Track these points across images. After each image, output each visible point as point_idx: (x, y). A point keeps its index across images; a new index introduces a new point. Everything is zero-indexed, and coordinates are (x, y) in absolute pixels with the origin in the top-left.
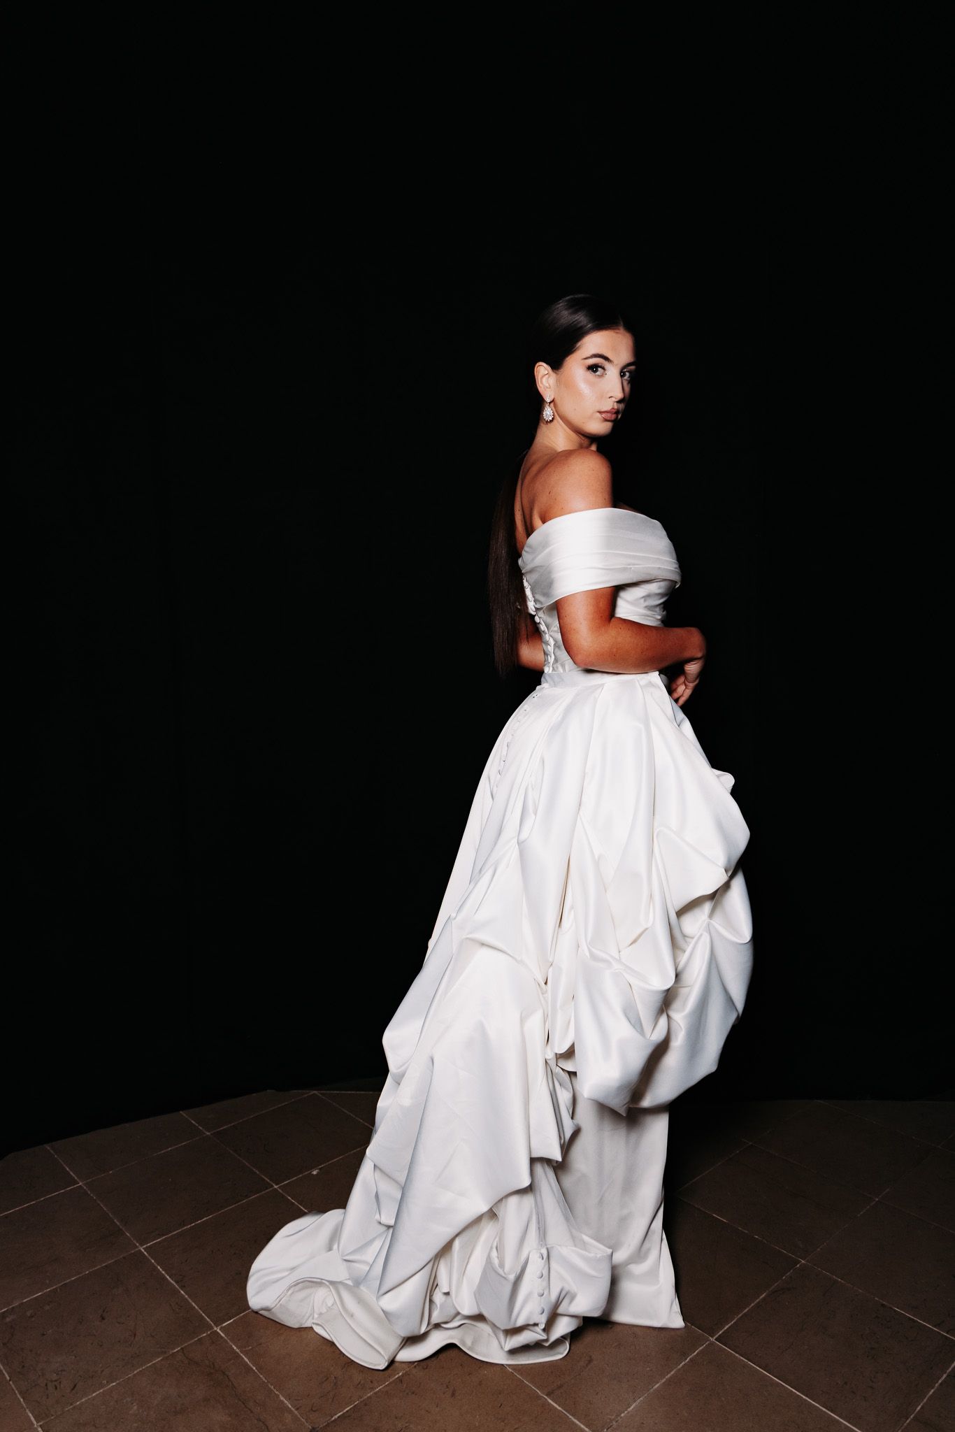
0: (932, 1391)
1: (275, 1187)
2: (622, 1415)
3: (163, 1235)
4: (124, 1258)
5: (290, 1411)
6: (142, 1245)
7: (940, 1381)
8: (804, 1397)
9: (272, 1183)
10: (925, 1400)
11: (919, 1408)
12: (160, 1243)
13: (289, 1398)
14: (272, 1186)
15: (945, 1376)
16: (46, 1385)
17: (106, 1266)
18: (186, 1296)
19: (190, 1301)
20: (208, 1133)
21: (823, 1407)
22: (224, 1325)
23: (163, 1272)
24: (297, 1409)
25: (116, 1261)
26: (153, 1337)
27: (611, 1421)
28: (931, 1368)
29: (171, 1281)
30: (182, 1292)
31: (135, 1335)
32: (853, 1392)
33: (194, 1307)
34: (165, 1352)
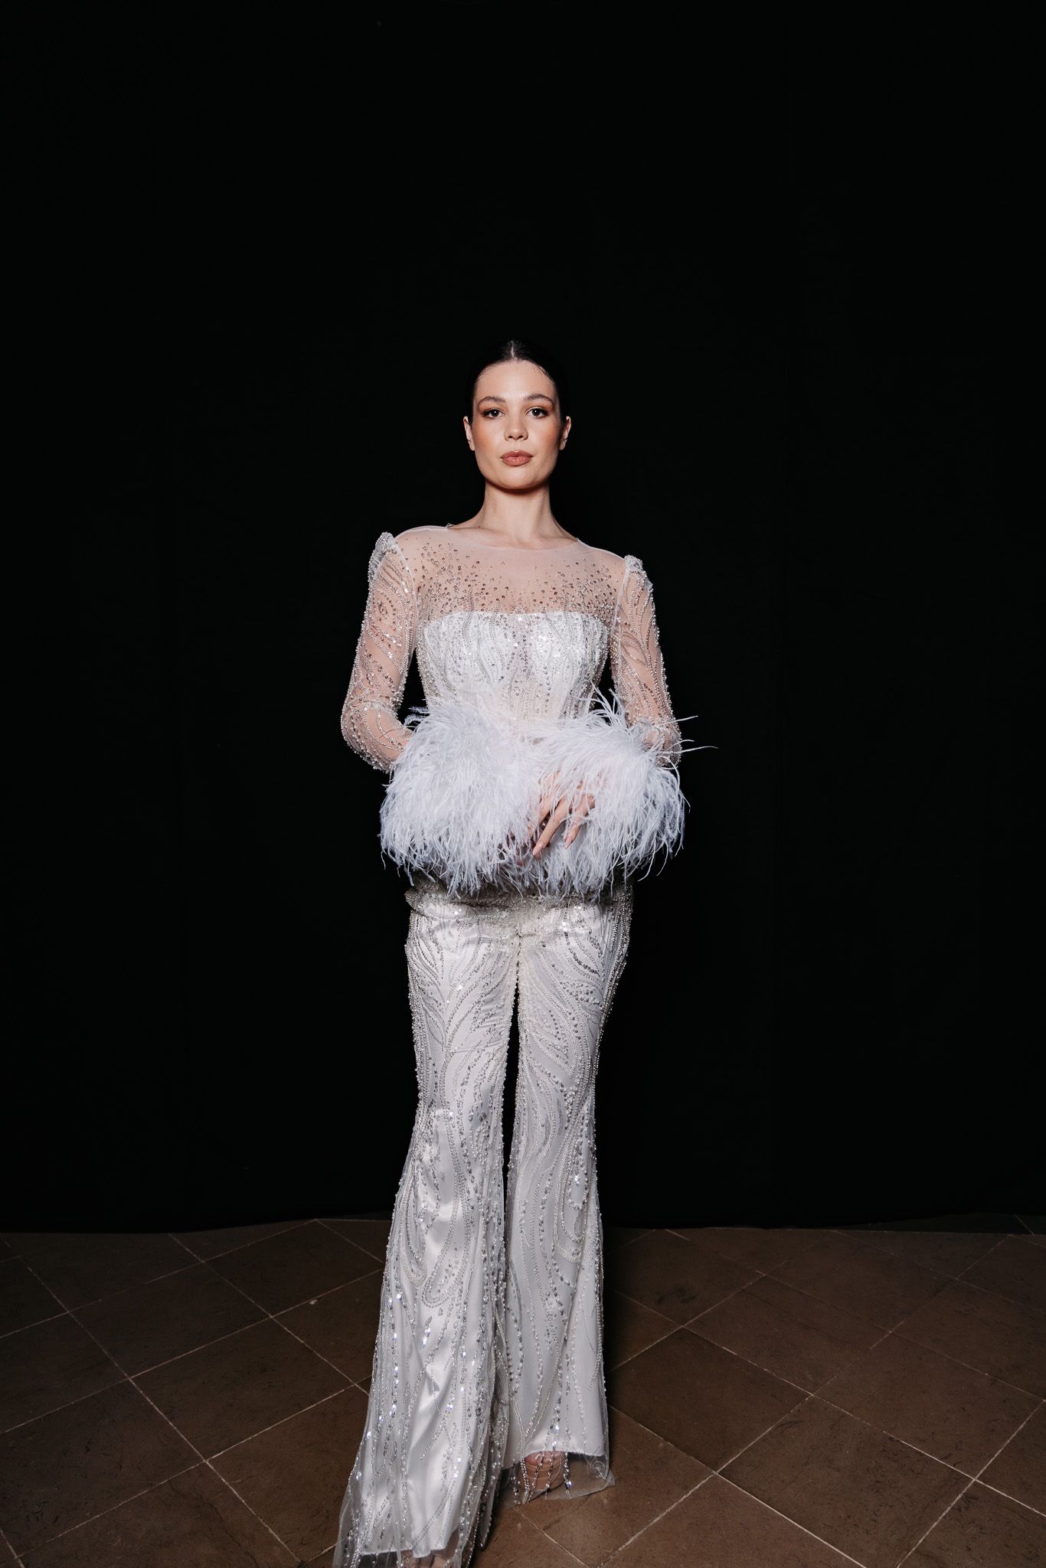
0: (936, 1523)
1: (271, 1317)
2: (620, 1549)
3: (153, 1366)
4: (111, 1388)
5: (279, 1545)
6: (130, 1375)
7: (944, 1514)
8: (806, 1531)
9: (267, 1313)
10: (928, 1533)
11: (921, 1541)
12: (149, 1373)
13: (278, 1532)
14: (268, 1316)
15: (949, 1508)
16: (27, 1517)
17: (92, 1396)
18: (175, 1428)
19: (179, 1433)
20: (203, 1262)
21: (824, 1540)
22: (214, 1457)
23: (152, 1403)
24: (286, 1543)
25: (103, 1391)
26: (139, 1468)
27: (608, 1555)
28: (936, 1501)
29: (161, 1413)
30: (171, 1424)
31: (121, 1467)
32: (856, 1525)
33: (183, 1439)
34: (151, 1485)
